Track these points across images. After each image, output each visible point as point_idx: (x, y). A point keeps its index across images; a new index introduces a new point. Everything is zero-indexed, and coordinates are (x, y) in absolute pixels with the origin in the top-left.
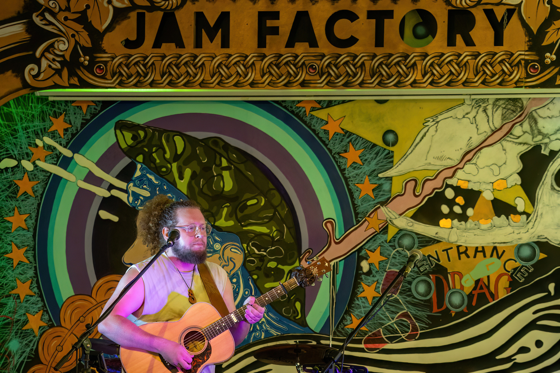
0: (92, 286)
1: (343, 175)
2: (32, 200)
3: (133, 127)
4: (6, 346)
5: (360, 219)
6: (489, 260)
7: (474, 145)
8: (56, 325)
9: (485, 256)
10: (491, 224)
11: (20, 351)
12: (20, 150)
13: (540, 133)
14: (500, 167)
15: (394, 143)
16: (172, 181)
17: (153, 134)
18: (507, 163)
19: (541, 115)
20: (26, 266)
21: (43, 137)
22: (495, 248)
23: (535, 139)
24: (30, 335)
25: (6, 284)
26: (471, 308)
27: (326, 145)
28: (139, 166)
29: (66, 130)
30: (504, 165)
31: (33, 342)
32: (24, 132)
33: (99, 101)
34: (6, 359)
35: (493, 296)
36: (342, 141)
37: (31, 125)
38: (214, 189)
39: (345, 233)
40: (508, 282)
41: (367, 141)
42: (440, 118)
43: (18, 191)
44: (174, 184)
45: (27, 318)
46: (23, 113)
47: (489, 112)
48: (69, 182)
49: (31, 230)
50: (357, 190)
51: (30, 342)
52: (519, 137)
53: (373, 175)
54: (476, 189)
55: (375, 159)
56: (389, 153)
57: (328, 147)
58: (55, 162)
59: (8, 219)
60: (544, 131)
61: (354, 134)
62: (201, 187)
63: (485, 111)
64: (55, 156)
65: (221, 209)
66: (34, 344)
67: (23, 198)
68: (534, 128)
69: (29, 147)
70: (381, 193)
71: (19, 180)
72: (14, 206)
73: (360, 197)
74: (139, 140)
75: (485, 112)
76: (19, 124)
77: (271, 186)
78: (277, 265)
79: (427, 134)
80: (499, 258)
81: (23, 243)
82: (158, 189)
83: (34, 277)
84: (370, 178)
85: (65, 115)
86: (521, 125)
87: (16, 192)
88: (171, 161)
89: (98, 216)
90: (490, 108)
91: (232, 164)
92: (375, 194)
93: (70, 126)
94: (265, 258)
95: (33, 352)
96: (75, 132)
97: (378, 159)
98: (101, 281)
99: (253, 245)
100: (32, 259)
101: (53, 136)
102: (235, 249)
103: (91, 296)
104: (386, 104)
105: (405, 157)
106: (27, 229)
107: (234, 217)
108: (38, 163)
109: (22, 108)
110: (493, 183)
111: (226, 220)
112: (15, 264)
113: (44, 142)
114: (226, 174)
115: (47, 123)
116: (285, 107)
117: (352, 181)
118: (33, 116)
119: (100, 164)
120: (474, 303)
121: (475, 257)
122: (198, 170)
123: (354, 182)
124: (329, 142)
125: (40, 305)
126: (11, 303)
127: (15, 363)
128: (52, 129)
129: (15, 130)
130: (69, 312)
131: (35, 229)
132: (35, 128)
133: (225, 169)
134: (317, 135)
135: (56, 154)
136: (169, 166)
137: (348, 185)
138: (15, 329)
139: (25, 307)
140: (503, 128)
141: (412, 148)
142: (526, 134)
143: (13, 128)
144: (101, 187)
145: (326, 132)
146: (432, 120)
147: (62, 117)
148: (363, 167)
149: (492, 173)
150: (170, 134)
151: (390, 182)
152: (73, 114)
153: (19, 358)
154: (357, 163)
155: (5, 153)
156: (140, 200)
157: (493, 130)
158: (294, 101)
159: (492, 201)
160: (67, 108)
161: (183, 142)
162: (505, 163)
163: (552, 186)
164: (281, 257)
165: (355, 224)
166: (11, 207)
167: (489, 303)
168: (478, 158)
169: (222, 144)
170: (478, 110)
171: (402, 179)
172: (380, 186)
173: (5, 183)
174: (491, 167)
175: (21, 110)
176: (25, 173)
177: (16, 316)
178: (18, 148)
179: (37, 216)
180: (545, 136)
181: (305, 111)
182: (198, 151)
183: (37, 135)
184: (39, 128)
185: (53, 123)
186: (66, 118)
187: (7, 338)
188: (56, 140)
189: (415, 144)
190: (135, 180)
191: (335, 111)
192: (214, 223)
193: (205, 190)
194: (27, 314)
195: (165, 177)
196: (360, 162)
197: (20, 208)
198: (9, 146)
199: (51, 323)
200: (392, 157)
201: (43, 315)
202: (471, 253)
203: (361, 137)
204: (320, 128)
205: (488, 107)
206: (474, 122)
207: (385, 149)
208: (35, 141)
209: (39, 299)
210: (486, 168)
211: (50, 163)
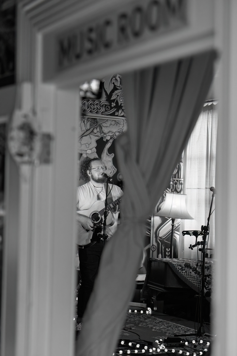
13: (103, 132)
14: (89, 144)
19: (104, 126)
23: (101, 135)
47: (86, 123)
52: (96, 133)
60: (104, 132)
68: (101, 130)
75: (84, 122)
86: (96, 129)
90: (86, 121)
110: (86, 151)
140: (90, 129)
142: (98, 132)
149: (86, 147)
157: (86, 130)
162: (91, 143)
163: (107, 153)
170: (82, 121)
174: (86, 144)
180: (105, 134)
206: (80, 126)
210: (84, 145)
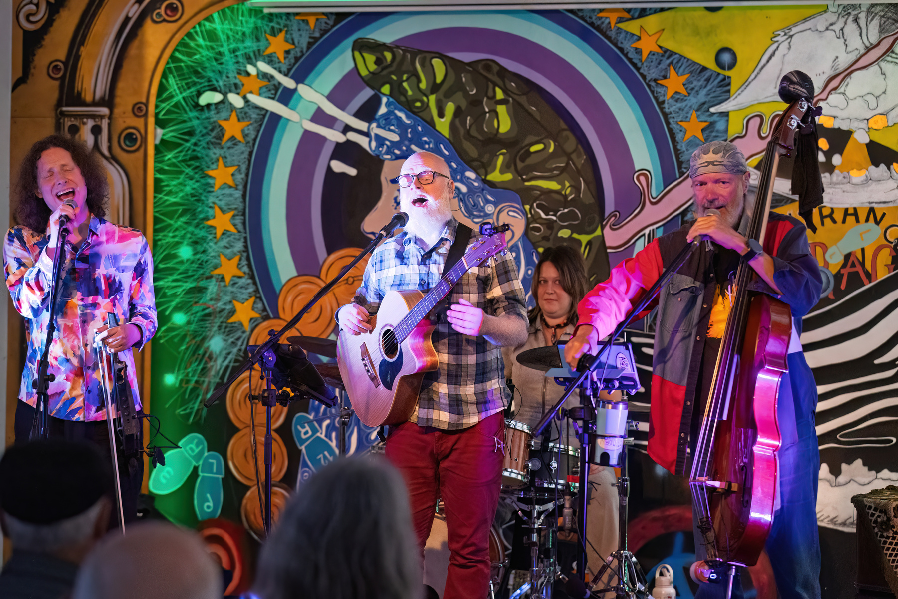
0: (321, 262)
1: (662, 109)
2: (242, 147)
3: (377, 48)
4: (206, 345)
5: (685, 170)
6: (863, 226)
7: (841, 68)
8: (272, 316)
9: (857, 221)
10: (866, 176)
11: (224, 353)
12: (227, 80)
14: (877, 98)
15: (731, 66)
16: (428, 119)
17: (404, 56)
18: (887, 92)
20: (233, 236)
21: (257, 61)
22: (872, 210)
24: (238, 330)
25: (206, 261)
26: (838, 294)
27: (638, 69)
28: (384, 100)
29: (287, 52)
30: (883, 95)
31: (241, 340)
32: (233, 55)
33: (331, 14)
34: (206, 363)
35: (869, 276)
36: (659, 64)
37: (241, 46)
38: (486, 130)
39: (665, 189)
40: (890, 258)
41: (695, 63)
42: (794, 30)
43: (223, 135)
44: (432, 124)
45: (234, 307)
46: (231, 30)
47: (862, 23)
48: (290, 123)
49: (241, 187)
50: (681, 131)
51: (238, 339)
53: (703, 109)
54: (844, 127)
55: (706, 87)
56: (724, 79)
57: (641, 71)
58: (273, 96)
59: (211, 173)
61: (676, 54)
62: (468, 127)
63: (856, 20)
64: (273, 87)
65: (495, 158)
66: (243, 343)
67: (229, 144)
69: (238, 76)
70: (714, 134)
71: (225, 120)
72: (217, 155)
73: (685, 139)
74: (385, 64)
75: (857, 22)
76: (225, 45)
77: (563, 125)
78: (572, 233)
79: (777, 53)
80: (877, 223)
81: (229, 205)
82: (409, 130)
83: (244, 251)
84: (699, 113)
85: (287, 32)
87: (220, 137)
88: (428, 93)
89: (329, 169)
90: (862, 16)
91: (510, 96)
92: (705, 135)
93: (293, 47)
94: (555, 225)
95: (242, 354)
96: (299, 54)
97: (709, 87)
98: (333, 257)
99: (539, 206)
100: (240, 227)
101: (270, 61)
102: (514, 211)
103: (319, 277)
104: (720, 13)
105: (746, 84)
106: (234, 186)
107: (513, 167)
108: (251, 97)
109: (229, 24)
110: (868, 120)
111: (502, 172)
112: (219, 233)
113: (258, 69)
114: (502, 109)
115: (263, 44)
116: (582, 18)
117: (674, 118)
118: (244, 34)
119: (331, 98)
120: (843, 287)
121: (844, 221)
122: (464, 104)
123: (676, 120)
124: (642, 64)
125: (251, 289)
126: (212, 287)
127: (218, 367)
128: (268, 52)
129: (220, 54)
130: (290, 299)
131: (245, 186)
132: (247, 51)
133: (501, 102)
134: (626, 55)
135: (274, 85)
136: (425, 99)
137: (668, 124)
138: (217, 322)
139: (232, 292)
140: (881, 44)
141: (756, 73)
143: (217, 51)
144: (335, 127)
145: (638, 51)
146: (783, 34)
147: (282, 36)
148: (689, 98)
149: (866, 106)
150: (426, 57)
151: (726, 118)
152: (297, 29)
153: (223, 361)
154: (680, 93)
155: (206, 84)
156: (385, 147)
157: (867, 47)
158: (593, 10)
159: (867, 145)
160: (288, 23)
161: (443, 68)
162: (884, 93)
164: (576, 222)
165: (678, 176)
166: (214, 157)
167: (864, 285)
168: (847, 85)
169: (496, 69)
170: (847, 19)
171: (743, 114)
172: (712, 125)
173: (207, 125)
174: (865, 98)
175: (228, 27)
176: (232, 111)
177: (220, 305)
178: (224, 77)
179: (248, 169)
181: (609, 23)
182: (464, 79)
183: (249, 60)
184: (251, 50)
185: (270, 44)
186: (288, 36)
187: (208, 333)
188: (275, 66)
189: (760, 67)
190: (379, 119)
191: (651, 23)
192: (486, 176)
193: (474, 133)
194: (235, 302)
195: (420, 114)
196: (684, 92)
197: (226, 157)
198: (211, 75)
199: (265, 314)
200: (729, 84)
201: (255, 303)
202: (838, 216)
203: (685, 58)
204: (628, 46)
205: (859, 16)
206: (841, 36)
207: (719, 74)
208: (246, 67)
209: (250, 281)
211: (266, 97)
